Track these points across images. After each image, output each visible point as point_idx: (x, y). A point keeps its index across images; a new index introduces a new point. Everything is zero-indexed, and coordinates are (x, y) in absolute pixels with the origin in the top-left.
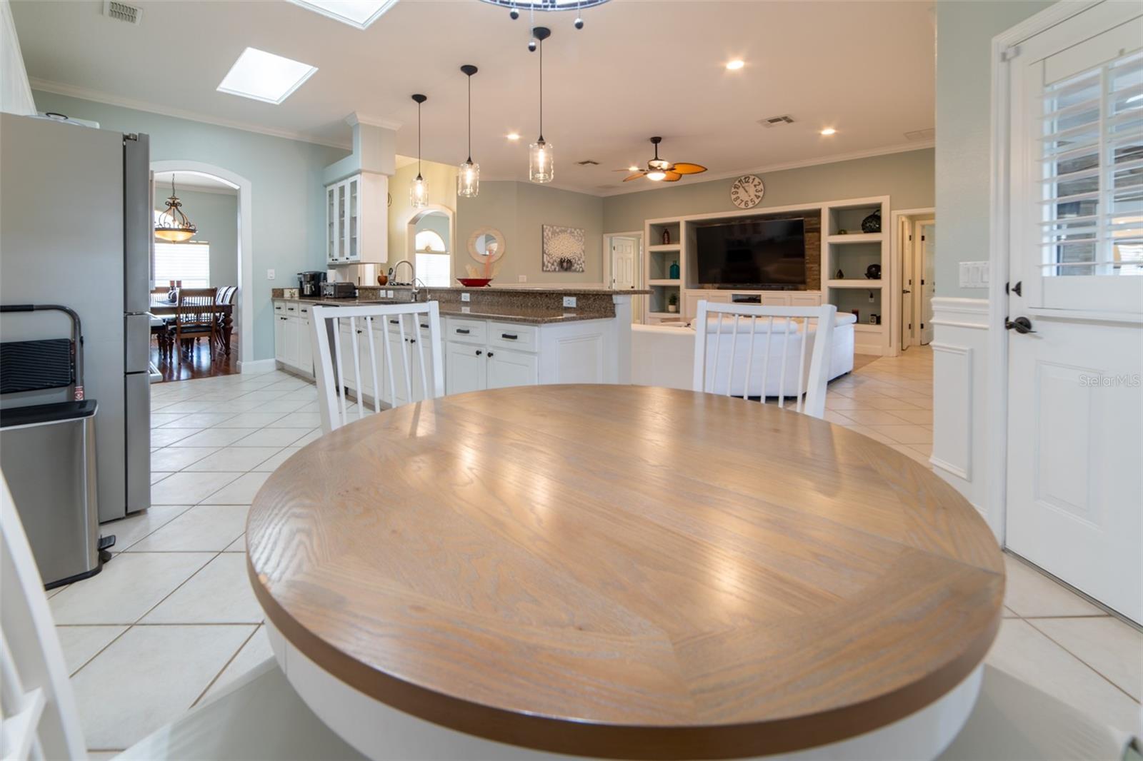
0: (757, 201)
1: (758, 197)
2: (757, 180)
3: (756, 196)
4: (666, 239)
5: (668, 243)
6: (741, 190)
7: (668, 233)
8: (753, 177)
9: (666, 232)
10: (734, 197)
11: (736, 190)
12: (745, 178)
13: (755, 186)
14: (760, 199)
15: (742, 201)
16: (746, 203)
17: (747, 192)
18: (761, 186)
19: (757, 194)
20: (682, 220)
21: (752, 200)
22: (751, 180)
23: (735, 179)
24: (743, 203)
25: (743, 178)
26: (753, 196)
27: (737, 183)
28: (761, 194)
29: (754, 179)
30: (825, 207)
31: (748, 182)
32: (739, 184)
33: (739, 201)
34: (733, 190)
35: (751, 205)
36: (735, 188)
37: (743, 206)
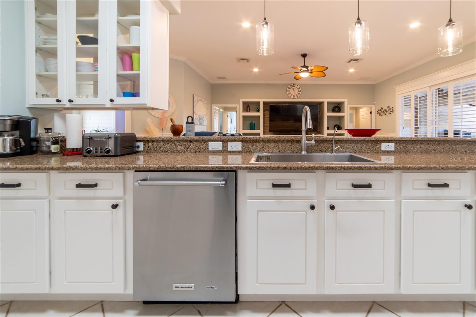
0: (299, 96)
1: (299, 94)
2: (299, 87)
3: (298, 93)
4: (248, 110)
5: (249, 112)
6: (292, 90)
7: (249, 107)
8: (297, 85)
9: (248, 106)
10: (288, 92)
11: (289, 89)
12: (294, 85)
13: (298, 89)
14: (300, 95)
15: (292, 95)
16: (294, 96)
17: (294, 91)
18: (300, 90)
19: (299, 92)
20: (262, 101)
21: (296, 95)
22: (296, 86)
23: (289, 84)
24: (292, 96)
25: (292, 85)
26: (296, 93)
27: (290, 86)
28: (300, 93)
29: (297, 86)
30: (325, 101)
31: (294, 87)
32: (291, 87)
33: (290, 95)
34: (288, 89)
35: (296, 97)
36: (289, 88)
37: (292, 97)
